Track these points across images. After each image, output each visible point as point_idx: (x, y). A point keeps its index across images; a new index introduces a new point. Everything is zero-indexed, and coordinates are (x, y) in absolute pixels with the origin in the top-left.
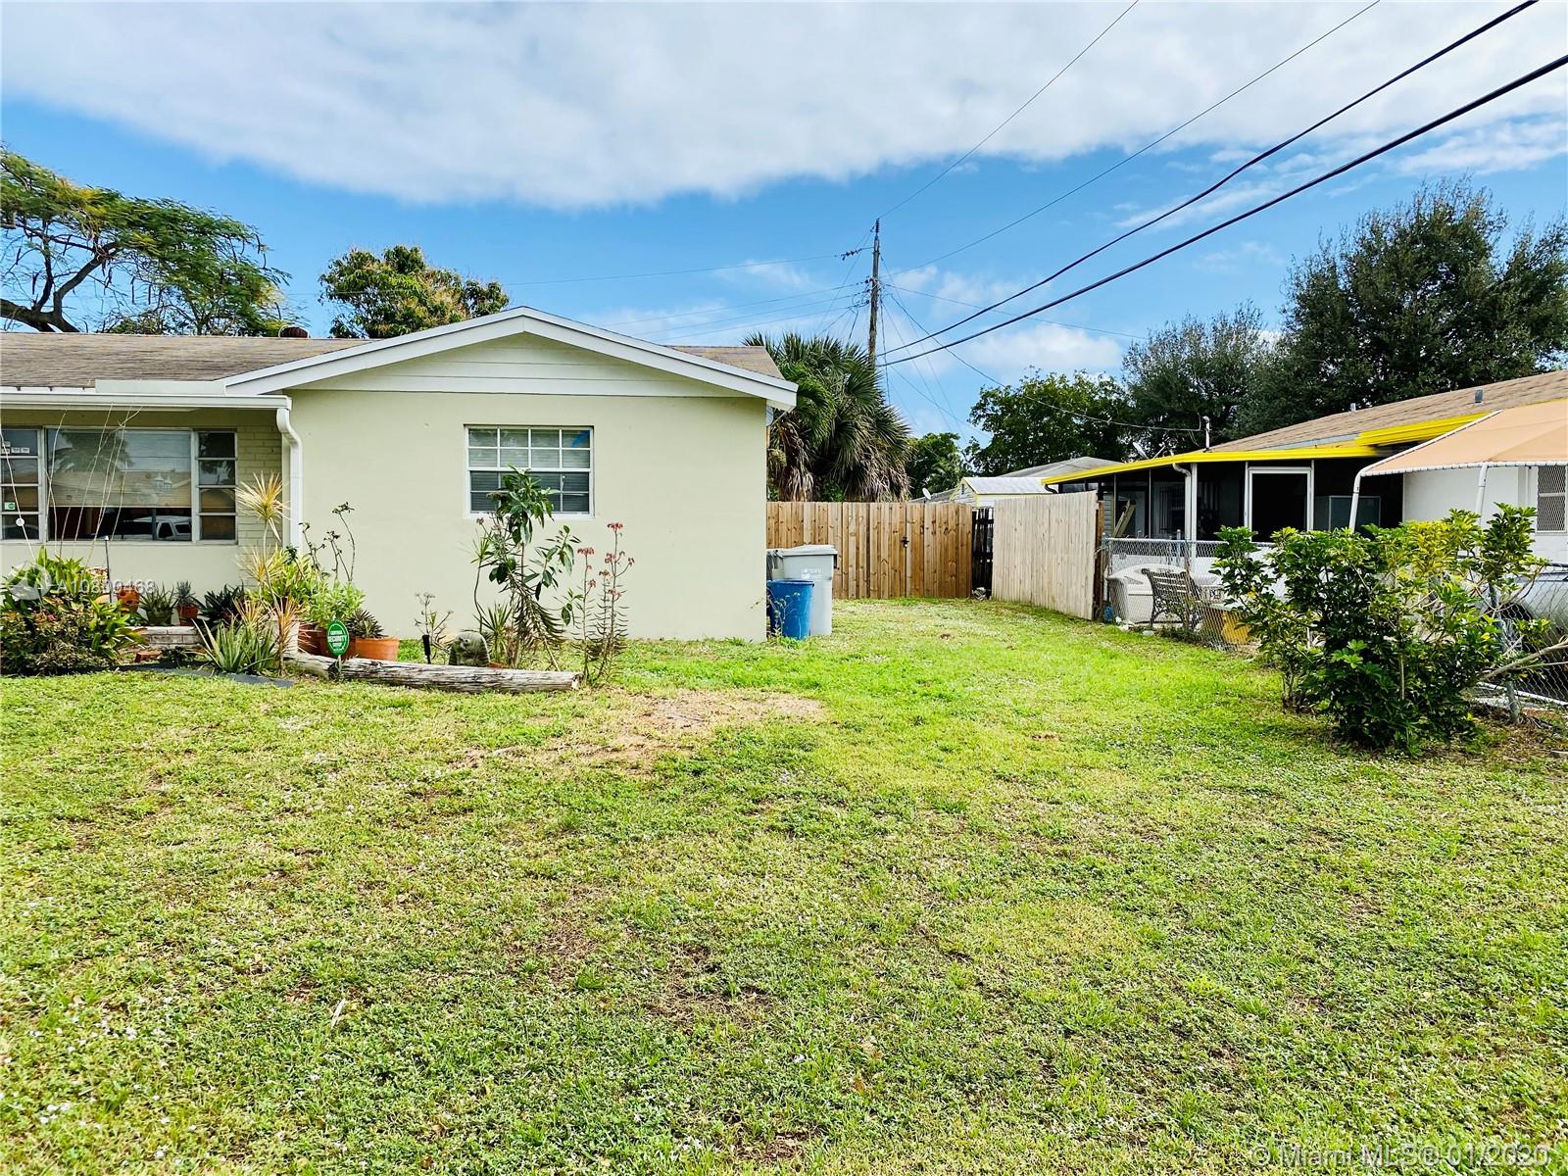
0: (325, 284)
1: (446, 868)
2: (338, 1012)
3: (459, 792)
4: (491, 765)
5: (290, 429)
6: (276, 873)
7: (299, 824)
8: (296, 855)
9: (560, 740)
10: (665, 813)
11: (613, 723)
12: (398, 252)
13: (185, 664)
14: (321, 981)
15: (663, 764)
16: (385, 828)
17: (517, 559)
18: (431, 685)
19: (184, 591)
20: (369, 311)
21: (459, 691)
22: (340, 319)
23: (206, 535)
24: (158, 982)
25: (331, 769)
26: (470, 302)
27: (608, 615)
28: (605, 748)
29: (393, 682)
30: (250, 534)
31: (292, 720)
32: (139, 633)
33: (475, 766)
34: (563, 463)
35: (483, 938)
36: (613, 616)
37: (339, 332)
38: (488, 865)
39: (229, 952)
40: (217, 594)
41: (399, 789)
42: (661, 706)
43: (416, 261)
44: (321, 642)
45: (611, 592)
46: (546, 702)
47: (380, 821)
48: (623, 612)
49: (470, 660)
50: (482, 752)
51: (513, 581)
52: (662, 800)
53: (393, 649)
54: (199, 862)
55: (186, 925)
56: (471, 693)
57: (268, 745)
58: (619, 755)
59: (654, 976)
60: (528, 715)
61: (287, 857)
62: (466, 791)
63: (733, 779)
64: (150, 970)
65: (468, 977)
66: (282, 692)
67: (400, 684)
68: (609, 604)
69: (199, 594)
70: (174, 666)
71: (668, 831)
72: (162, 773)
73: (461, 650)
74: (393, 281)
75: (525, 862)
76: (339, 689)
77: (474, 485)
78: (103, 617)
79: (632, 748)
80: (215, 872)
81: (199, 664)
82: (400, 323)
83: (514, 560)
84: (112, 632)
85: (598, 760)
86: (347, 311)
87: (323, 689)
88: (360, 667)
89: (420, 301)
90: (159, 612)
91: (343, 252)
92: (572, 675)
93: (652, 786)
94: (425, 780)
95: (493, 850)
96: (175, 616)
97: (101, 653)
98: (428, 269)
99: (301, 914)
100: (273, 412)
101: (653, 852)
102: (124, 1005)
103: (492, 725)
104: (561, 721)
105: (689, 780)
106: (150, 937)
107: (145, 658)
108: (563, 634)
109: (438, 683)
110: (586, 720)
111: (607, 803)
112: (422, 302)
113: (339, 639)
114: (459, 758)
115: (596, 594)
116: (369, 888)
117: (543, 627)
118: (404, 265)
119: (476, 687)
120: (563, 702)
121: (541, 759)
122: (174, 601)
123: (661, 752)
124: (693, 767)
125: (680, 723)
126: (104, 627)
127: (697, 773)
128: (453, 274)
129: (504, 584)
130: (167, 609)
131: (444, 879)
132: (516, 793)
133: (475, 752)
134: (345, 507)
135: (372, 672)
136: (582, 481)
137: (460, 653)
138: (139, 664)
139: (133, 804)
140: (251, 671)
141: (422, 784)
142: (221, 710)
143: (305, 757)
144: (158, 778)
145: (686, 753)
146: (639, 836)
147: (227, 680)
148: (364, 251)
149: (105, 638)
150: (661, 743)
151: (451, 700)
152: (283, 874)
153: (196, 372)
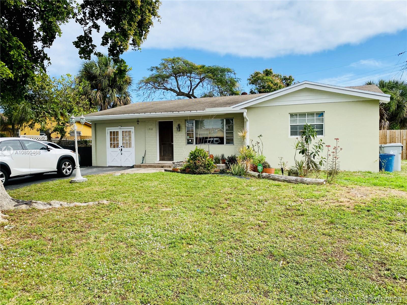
0: (249, 81)
1: (300, 230)
2: (281, 264)
3: (299, 210)
4: (306, 203)
5: (246, 117)
6: (258, 226)
7: (260, 214)
8: (262, 222)
9: (324, 198)
10: (361, 222)
11: (339, 194)
12: (266, 71)
13: (225, 173)
14: (275, 255)
15: (357, 207)
16: (281, 217)
17: (307, 148)
18: (284, 181)
19: (223, 156)
20: (259, 86)
21: (292, 183)
22: (252, 89)
23: (227, 143)
24: (237, 249)
25: (265, 201)
26: (284, 81)
27: (334, 164)
28: (338, 201)
29: (274, 179)
30: (237, 143)
31: (253, 188)
32: (215, 166)
33: (302, 203)
34: (316, 122)
35: (315, 250)
36: (336, 164)
37: (252, 92)
38: (312, 230)
39: (251, 244)
40: (230, 157)
41: (283, 208)
42: (352, 190)
43: (271, 72)
44: (256, 169)
45: (335, 157)
46: (317, 187)
47: (280, 215)
48: (338, 163)
49: (294, 175)
50: (303, 200)
51: (306, 154)
52: (359, 218)
53: (273, 171)
54: (239, 221)
55: (240, 236)
56: (295, 183)
57: (248, 194)
58: (343, 203)
59: (369, 269)
60: (313, 190)
61: (260, 222)
62: (301, 209)
63: (381, 214)
64: (235, 246)
65: (313, 260)
66: (248, 181)
67: (276, 180)
68: (335, 161)
69: (226, 157)
70: (223, 173)
71: (363, 227)
72: (227, 199)
73: (291, 172)
74: (265, 78)
75: (322, 231)
76: (261, 180)
77: (291, 129)
78: (208, 162)
79: (346, 202)
80: (244, 224)
81: (228, 173)
82: (267, 89)
83: (306, 149)
84: (210, 165)
85: (337, 204)
86: (253, 87)
87: (258, 180)
88: (266, 175)
89: (272, 82)
90: (217, 161)
91: (253, 73)
92: (324, 180)
93: (355, 214)
94: (289, 206)
95: (312, 226)
96: (221, 162)
97: (208, 170)
98: (273, 74)
99: (266, 237)
100: (243, 113)
101: (359, 233)
102: (231, 253)
103: (304, 193)
104: (323, 193)
105: (367, 213)
106: (233, 238)
107: (217, 171)
108: (320, 169)
109: (286, 180)
110: (330, 193)
111: (342, 217)
112: (272, 83)
113: (260, 168)
114: (297, 201)
115: (331, 158)
116: (281, 232)
117: (315, 167)
118: (268, 74)
119: (296, 182)
120: (322, 187)
121: (320, 203)
122: (220, 158)
123: (356, 204)
124: (367, 209)
125: (359, 196)
126: (209, 164)
127: (368, 211)
128: (280, 74)
129: (303, 155)
130: (219, 160)
131: (301, 233)
132: (315, 211)
133: (301, 199)
134: (261, 136)
135: (269, 177)
136: (321, 127)
137: (290, 173)
138: (215, 173)
139: (222, 205)
140: (240, 175)
141: (289, 207)
142: (236, 185)
143: (258, 197)
144: (226, 200)
145: (364, 205)
146: (354, 227)
147: (235, 177)
148: (258, 72)
149: (209, 167)
150: (355, 201)
151: (291, 185)
152: (259, 226)
153: (225, 105)
